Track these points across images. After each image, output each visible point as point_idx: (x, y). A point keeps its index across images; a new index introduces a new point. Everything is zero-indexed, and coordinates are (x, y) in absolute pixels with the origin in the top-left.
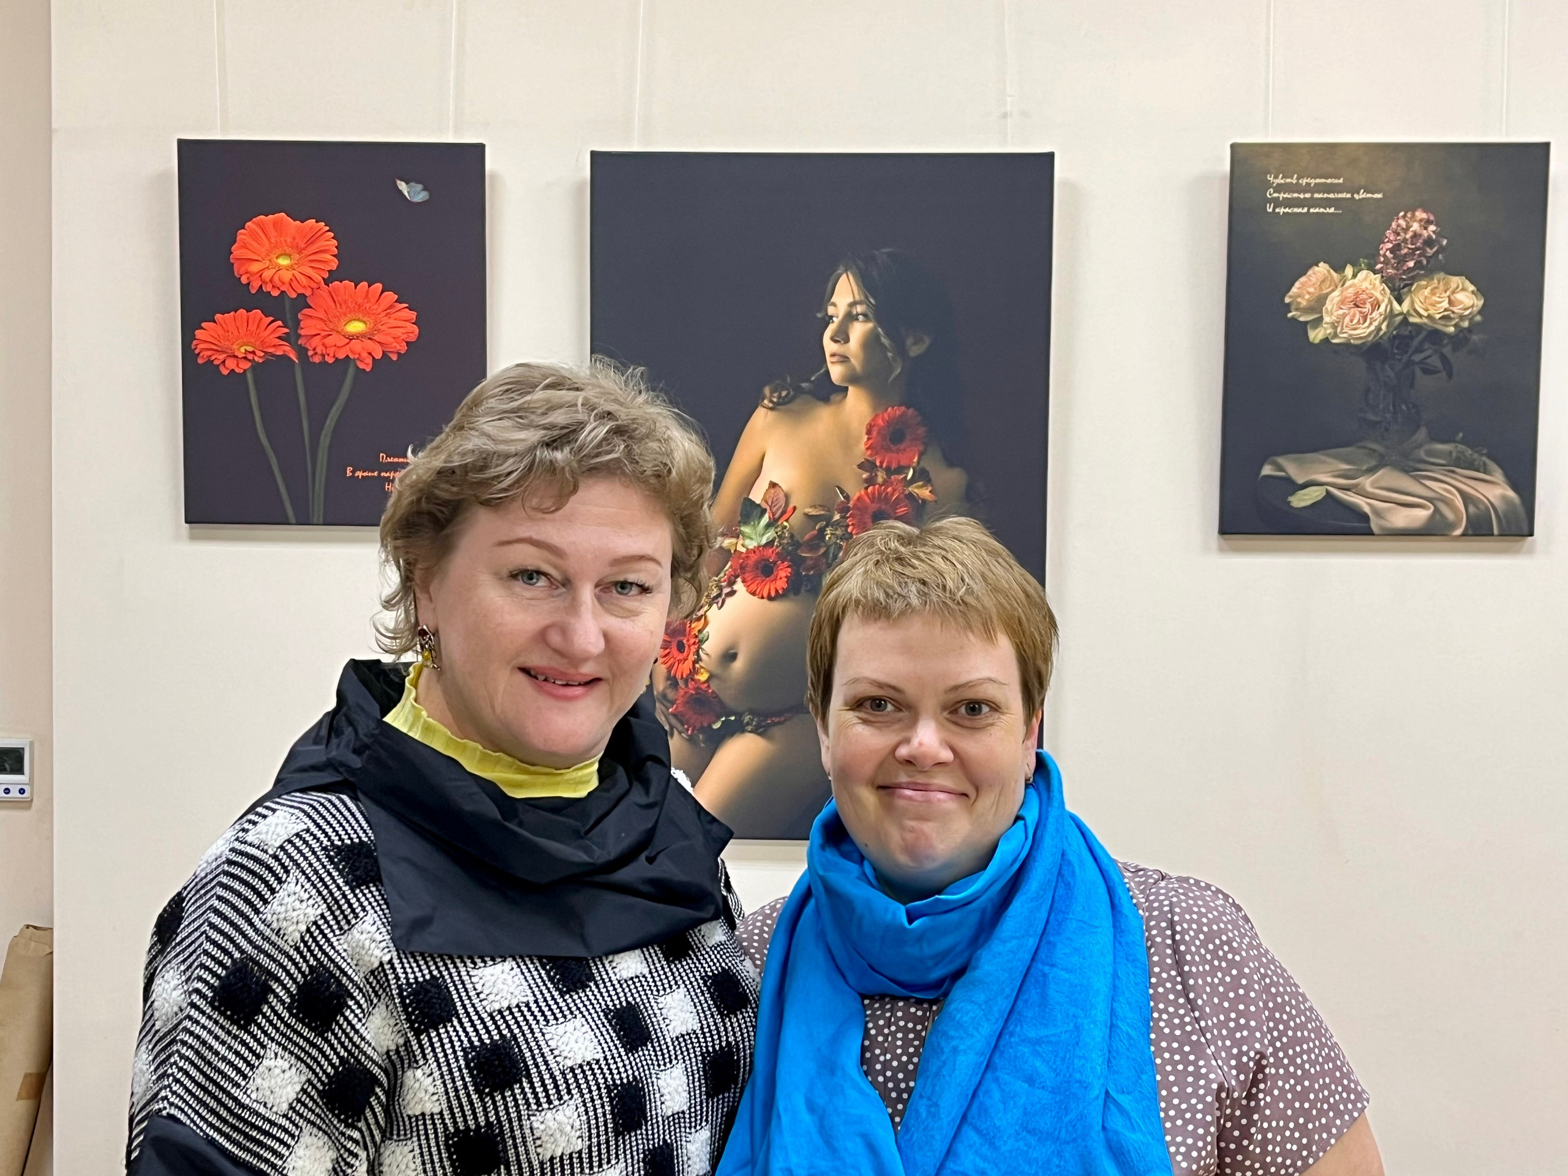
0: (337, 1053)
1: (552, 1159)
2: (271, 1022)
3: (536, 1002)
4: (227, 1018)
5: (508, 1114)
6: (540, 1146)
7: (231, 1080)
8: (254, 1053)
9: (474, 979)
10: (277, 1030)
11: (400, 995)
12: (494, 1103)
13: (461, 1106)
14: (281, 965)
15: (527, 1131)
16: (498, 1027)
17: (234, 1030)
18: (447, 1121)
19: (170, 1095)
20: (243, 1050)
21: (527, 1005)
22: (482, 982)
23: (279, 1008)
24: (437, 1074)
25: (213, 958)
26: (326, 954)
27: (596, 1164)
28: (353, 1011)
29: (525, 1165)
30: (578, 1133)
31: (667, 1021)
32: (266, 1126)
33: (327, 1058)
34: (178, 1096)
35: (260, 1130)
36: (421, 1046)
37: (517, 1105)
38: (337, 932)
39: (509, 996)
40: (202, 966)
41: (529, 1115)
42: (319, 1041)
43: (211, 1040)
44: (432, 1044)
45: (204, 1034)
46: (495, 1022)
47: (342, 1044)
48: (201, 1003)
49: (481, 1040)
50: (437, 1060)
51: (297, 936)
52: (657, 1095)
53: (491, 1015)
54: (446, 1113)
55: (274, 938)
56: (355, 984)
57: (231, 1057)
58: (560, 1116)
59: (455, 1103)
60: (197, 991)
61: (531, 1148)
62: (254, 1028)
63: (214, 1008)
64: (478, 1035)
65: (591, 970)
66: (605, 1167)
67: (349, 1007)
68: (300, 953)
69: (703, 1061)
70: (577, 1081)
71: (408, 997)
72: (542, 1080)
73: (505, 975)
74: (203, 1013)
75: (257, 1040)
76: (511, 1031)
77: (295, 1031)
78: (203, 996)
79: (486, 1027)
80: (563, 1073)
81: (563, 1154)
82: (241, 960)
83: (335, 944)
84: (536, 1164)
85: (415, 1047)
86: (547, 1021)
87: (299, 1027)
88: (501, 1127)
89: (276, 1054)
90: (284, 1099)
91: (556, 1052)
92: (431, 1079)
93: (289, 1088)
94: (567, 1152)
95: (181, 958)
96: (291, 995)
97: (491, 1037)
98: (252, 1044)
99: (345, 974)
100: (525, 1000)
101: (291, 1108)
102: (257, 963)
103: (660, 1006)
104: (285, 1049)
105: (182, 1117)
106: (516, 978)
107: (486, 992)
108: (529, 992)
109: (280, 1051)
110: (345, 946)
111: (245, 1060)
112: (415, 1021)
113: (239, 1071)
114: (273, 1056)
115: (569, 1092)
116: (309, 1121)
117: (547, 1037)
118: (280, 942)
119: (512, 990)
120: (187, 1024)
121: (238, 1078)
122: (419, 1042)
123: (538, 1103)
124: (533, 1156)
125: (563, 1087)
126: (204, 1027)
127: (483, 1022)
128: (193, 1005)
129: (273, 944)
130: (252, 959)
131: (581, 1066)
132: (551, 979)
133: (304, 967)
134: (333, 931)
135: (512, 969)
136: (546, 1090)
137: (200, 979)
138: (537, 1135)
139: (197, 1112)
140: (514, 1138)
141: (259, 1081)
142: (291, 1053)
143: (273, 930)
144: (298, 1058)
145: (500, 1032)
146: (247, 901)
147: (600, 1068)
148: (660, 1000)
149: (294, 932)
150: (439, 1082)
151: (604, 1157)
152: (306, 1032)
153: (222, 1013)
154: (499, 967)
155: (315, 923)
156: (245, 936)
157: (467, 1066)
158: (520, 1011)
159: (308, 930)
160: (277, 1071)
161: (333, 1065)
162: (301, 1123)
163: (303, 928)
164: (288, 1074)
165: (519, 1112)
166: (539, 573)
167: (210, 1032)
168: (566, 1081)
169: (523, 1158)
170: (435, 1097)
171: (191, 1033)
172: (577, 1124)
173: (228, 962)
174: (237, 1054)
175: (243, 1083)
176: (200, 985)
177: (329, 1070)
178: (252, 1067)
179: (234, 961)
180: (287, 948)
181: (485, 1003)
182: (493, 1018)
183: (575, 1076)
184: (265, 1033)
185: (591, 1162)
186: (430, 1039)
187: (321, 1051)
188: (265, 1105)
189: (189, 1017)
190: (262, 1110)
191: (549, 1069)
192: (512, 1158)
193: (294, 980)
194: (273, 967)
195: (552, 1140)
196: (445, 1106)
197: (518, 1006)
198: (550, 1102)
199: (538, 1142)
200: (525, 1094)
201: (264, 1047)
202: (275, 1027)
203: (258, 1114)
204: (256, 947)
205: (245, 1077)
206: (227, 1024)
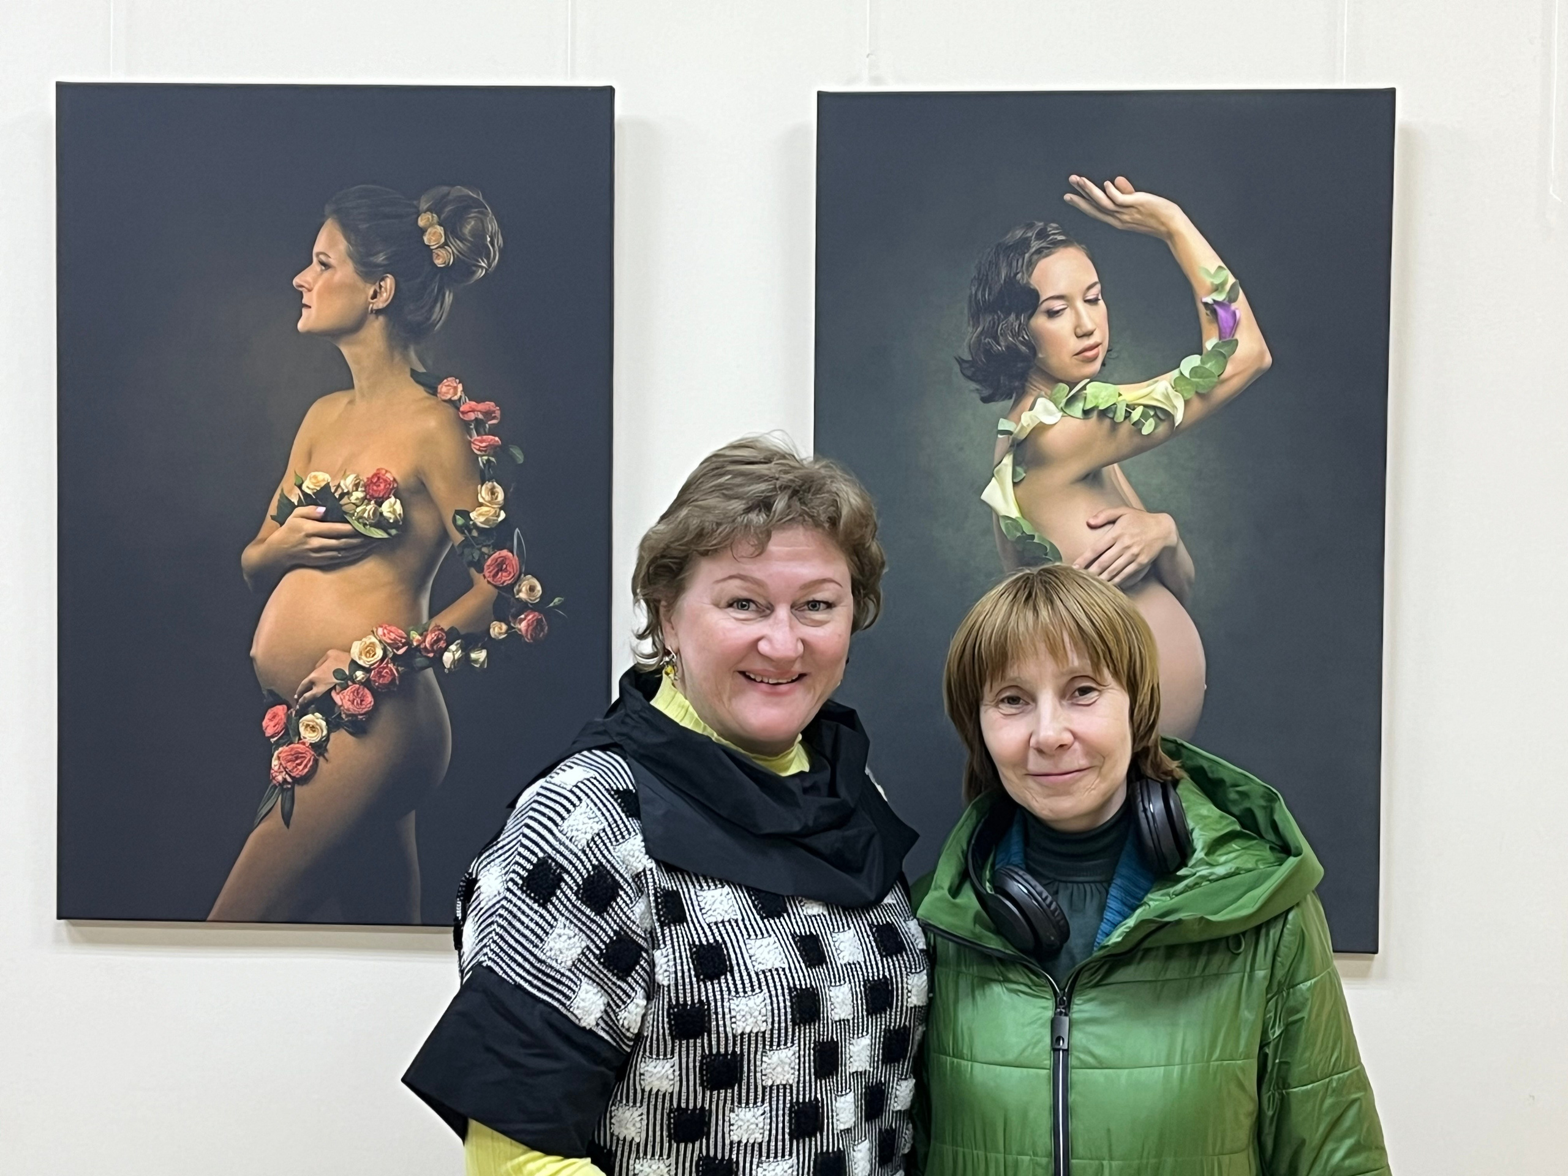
0: (611, 928)
1: (742, 1034)
2: (562, 903)
3: (743, 920)
4: (531, 898)
5: (714, 995)
6: (735, 1023)
7: (532, 942)
8: (549, 924)
9: (699, 899)
10: (567, 908)
11: (655, 895)
12: (706, 987)
13: (684, 984)
14: (571, 862)
15: (726, 1010)
16: (713, 934)
17: (535, 906)
18: (672, 995)
19: (489, 952)
20: (541, 921)
21: (736, 921)
22: (704, 901)
23: (568, 892)
24: (671, 957)
25: (524, 858)
26: (604, 856)
27: (775, 1044)
28: (622, 899)
29: (722, 1035)
30: (764, 1018)
31: (839, 951)
32: (558, 976)
33: (604, 930)
34: (495, 952)
35: (553, 978)
36: (663, 934)
37: (721, 991)
38: (614, 843)
39: (723, 913)
40: (517, 863)
41: (729, 999)
42: (597, 919)
43: (519, 914)
44: (671, 935)
45: (515, 910)
46: (711, 930)
47: (615, 922)
48: (515, 889)
49: (700, 941)
50: (673, 947)
51: (584, 842)
52: (829, 1003)
53: (708, 925)
54: (672, 988)
55: (567, 842)
56: (626, 880)
57: (532, 925)
58: (751, 1003)
59: (680, 981)
60: (512, 880)
61: (728, 1023)
62: (550, 907)
63: (523, 892)
64: (699, 937)
65: (785, 904)
66: (782, 1047)
67: (621, 896)
68: (586, 855)
69: (864, 986)
70: (766, 980)
71: (660, 897)
72: (741, 976)
73: (723, 897)
74: (515, 895)
75: (551, 915)
76: (722, 938)
77: (579, 910)
78: (516, 883)
79: (704, 932)
80: (757, 974)
81: (751, 1032)
82: (544, 858)
83: (612, 851)
84: (730, 1035)
85: (659, 934)
86: (749, 936)
87: (583, 908)
88: (709, 1004)
89: (565, 926)
90: (569, 958)
91: (753, 958)
92: (666, 959)
93: (573, 950)
94: (755, 1031)
95: (503, 858)
96: (577, 885)
97: (707, 940)
98: (548, 917)
99: (618, 872)
100: (735, 917)
101: (574, 964)
102: (554, 860)
103: (834, 939)
104: (571, 922)
105: (497, 969)
106: (730, 901)
107: (707, 908)
108: (738, 912)
109: (567, 923)
110: (619, 854)
111: (543, 929)
112: (662, 916)
113: (538, 936)
114: (562, 926)
115: (760, 987)
116: (586, 975)
117: (748, 947)
118: (571, 846)
119: (726, 909)
120: (504, 902)
121: (537, 941)
122: (662, 931)
123: (737, 992)
124: (728, 1029)
125: (756, 983)
126: (515, 905)
127: (703, 929)
128: (508, 889)
129: (567, 847)
130: (550, 857)
131: (770, 971)
132: (755, 906)
133: (588, 866)
134: (611, 842)
135: (728, 894)
136: (743, 984)
137: (514, 871)
138: (733, 1013)
139: (509, 966)
140: (716, 1013)
141: (552, 944)
142: (576, 926)
143: (567, 838)
144: (581, 930)
145: (714, 938)
146: (550, 819)
147: (785, 974)
148: (834, 935)
149: (582, 840)
150: (671, 963)
151: (783, 1039)
152: (588, 911)
153: (528, 895)
154: (719, 891)
155: (598, 834)
156: (547, 842)
157: (691, 957)
158: (730, 924)
159: (593, 839)
160: (564, 938)
161: (609, 936)
162: (580, 976)
163: (589, 837)
164: (573, 940)
165: (722, 995)
166: (748, 601)
167: (519, 909)
168: (759, 980)
169: (721, 1029)
170: (667, 974)
171: (507, 909)
172: (764, 1011)
173: (535, 860)
174: (537, 924)
175: (541, 945)
176: (513, 875)
177: (605, 939)
178: (547, 934)
179: (539, 859)
180: (576, 850)
181: (705, 916)
182: (710, 927)
183: (766, 977)
184: (557, 909)
185: (772, 1042)
186: (670, 931)
187: (599, 926)
188: (557, 961)
189: (505, 898)
190: (554, 964)
191: (747, 969)
192: (714, 1029)
193: (581, 875)
194: (565, 863)
195: (744, 1019)
196: (672, 982)
197: (729, 921)
198: (745, 992)
199: (733, 1020)
200: (728, 984)
201: (556, 920)
202: (565, 906)
203: (552, 967)
204: (554, 849)
205: (542, 940)
206: (530, 902)
